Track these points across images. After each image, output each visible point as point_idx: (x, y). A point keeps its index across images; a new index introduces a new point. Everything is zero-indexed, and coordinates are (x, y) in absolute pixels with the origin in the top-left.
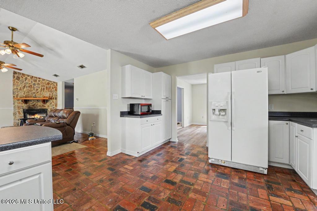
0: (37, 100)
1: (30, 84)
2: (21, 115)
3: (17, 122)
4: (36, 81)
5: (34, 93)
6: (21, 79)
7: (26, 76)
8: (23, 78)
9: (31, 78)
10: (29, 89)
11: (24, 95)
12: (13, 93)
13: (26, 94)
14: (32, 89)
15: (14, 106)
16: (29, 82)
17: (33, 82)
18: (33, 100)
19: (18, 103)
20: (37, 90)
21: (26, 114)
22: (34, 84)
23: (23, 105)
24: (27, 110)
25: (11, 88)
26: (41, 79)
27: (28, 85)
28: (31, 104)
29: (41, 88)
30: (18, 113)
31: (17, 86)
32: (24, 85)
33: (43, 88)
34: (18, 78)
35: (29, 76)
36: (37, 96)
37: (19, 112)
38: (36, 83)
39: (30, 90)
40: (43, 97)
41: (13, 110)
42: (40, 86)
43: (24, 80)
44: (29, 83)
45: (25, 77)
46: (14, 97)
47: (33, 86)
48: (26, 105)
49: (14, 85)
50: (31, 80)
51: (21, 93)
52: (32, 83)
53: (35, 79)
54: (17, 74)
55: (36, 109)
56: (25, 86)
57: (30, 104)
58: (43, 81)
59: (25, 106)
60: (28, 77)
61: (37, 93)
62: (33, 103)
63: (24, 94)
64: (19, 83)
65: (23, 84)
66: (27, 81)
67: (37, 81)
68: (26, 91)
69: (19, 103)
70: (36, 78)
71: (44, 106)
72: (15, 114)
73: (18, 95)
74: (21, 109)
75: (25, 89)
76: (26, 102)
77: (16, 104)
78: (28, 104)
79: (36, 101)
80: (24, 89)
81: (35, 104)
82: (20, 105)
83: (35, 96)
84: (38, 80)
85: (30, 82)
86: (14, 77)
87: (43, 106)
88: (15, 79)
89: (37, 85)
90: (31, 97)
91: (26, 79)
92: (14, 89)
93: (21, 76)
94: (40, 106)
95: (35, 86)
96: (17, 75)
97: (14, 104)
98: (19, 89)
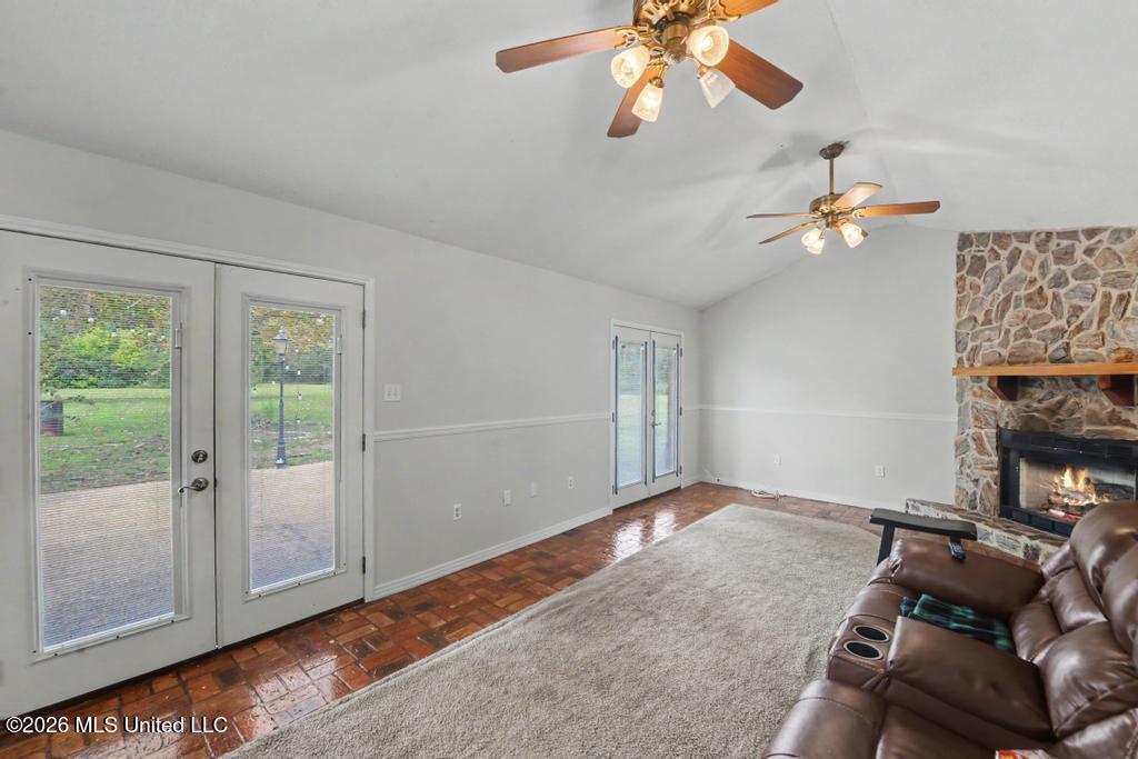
0: (1077, 380)
1: (1033, 282)
2: (986, 458)
3: (970, 492)
4: (1065, 256)
5: (1060, 332)
6: (989, 266)
7: (1015, 244)
8: (997, 257)
9: (1038, 246)
10: (1032, 312)
11: (1005, 353)
12: (958, 343)
13: (1012, 344)
14: (1047, 310)
15: (960, 410)
16: (1031, 269)
17: (1054, 268)
18: (1052, 378)
19: (975, 394)
20: (1077, 310)
21: (1013, 455)
22: (1059, 281)
23: (998, 408)
24: (1016, 435)
25: (951, 319)
26: (1105, 236)
27: (1022, 293)
28: (1037, 400)
29: (1107, 296)
30: (973, 445)
31: (973, 308)
32: (1002, 296)
33: (1115, 293)
34: (978, 266)
35: (1025, 237)
36: (1073, 350)
37: (978, 440)
38: (1069, 269)
39: (1035, 317)
40: (1119, 361)
41: (955, 428)
42: (1098, 281)
43: (1004, 264)
44: (1029, 275)
45: (1010, 249)
46: (960, 361)
47: (1049, 293)
48: (1010, 407)
49: (960, 303)
50: (1040, 258)
51: (989, 340)
52: (1044, 275)
53: (1064, 243)
54: (971, 245)
55: (1067, 432)
56: (1007, 300)
57: (1035, 405)
58: (1118, 248)
59: (1006, 412)
60: (1024, 247)
61: (1079, 329)
62: (1052, 395)
63: (1004, 344)
64: (983, 286)
65: (999, 290)
66: (1018, 269)
67: (1079, 253)
68: (1013, 330)
69: (981, 396)
70: (1072, 235)
71: (1127, 423)
72: (961, 447)
73: (975, 350)
74: (987, 424)
75: (1006, 319)
76: (1009, 387)
77: (969, 398)
78: (1022, 403)
79: (1072, 383)
80: (1002, 318)
81: (1061, 404)
82: (984, 403)
83: (1062, 353)
84: (1085, 243)
85: (1036, 273)
86: (961, 263)
87: (1114, 419)
88: (964, 272)
89: (1073, 283)
90: (1039, 360)
91: (1014, 258)
92: (959, 325)
93: (992, 249)
94: (1093, 417)
95: (1062, 291)
96: (974, 248)
97: (960, 396)
98: (981, 318)
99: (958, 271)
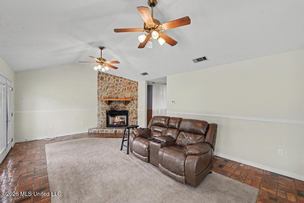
0: (119, 101)
1: (112, 84)
2: (104, 116)
3: (101, 124)
4: (117, 81)
5: (116, 93)
6: (105, 79)
7: (109, 76)
8: (106, 78)
9: (113, 78)
10: (112, 89)
11: (107, 96)
12: (98, 94)
13: (109, 95)
14: (115, 89)
15: (98, 108)
16: (112, 81)
17: (116, 82)
18: (115, 101)
19: (102, 104)
20: (119, 90)
21: (108, 115)
22: (117, 85)
23: (106, 106)
24: (110, 111)
25: (96, 88)
26: (123, 79)
27: (111, 85)
28: (113, 105)
29: (123, 88)
30: (101, 114)
31: (101, 87)
32: (107, 85)
33: (124, 88)
34: (102, 78)
35: (111, 75)
36: (119, 96)
37: (102, 113)
38: (118, 83)
39: (113, 90)
40: (125, 98)
41: (97, 111)
42: (122, 86)
43: (107, 80)
44: (112, 83)
45: (108, 77)
46: (98, 97)
47: (115, 86)
48: (108, 106)
49: (98, 85)
50: (114, 80)
51: (105, 94)
52: (114, 83)
53: (117, 78)
54: (101, 74)
55: (117, 110)
56: (108, 86)
57: (113, 106)
58: (125, 81)
59: (108, 108)
60: (111, 77)
61: (119, 93)
62: (115, 104)
63: (107, 94)
64: (103, 83)
65: (106, 84)
66: (110, 81)
67: (119, 81)
68: (109, 92)
69: (103, 104)
70: (118, 77)
71: (126, 108)
72: (99, 115)
73: (102, 95)
74: (104, 110)
75: (108, 90)
76: (109, 102)
77: (100, 105)
78: (111, 105)
79: (118, 102)
80: (107, 89)
81: (117, 105)
82: (103, 106)
83: (117, 97)
84: (120, 79)
85: (113, 82)
86: (98, 77)
87: (124, 107)
88: (99, 79)
89: (119, 85)
90: (113, 98)
91: (109, 78)
92: (98, 90)
93: (105, 76)
94: (121, 107)
95: (117, 86)
96: (101, 75)
97: (98, 105)
98: (103, 89)
99: (98, 79)
